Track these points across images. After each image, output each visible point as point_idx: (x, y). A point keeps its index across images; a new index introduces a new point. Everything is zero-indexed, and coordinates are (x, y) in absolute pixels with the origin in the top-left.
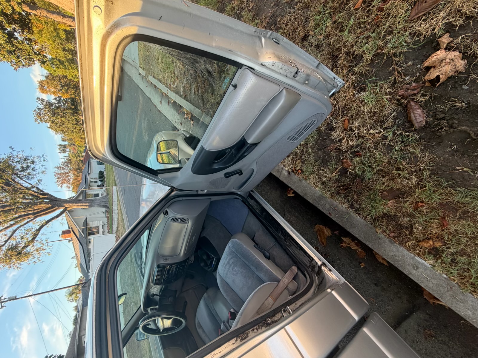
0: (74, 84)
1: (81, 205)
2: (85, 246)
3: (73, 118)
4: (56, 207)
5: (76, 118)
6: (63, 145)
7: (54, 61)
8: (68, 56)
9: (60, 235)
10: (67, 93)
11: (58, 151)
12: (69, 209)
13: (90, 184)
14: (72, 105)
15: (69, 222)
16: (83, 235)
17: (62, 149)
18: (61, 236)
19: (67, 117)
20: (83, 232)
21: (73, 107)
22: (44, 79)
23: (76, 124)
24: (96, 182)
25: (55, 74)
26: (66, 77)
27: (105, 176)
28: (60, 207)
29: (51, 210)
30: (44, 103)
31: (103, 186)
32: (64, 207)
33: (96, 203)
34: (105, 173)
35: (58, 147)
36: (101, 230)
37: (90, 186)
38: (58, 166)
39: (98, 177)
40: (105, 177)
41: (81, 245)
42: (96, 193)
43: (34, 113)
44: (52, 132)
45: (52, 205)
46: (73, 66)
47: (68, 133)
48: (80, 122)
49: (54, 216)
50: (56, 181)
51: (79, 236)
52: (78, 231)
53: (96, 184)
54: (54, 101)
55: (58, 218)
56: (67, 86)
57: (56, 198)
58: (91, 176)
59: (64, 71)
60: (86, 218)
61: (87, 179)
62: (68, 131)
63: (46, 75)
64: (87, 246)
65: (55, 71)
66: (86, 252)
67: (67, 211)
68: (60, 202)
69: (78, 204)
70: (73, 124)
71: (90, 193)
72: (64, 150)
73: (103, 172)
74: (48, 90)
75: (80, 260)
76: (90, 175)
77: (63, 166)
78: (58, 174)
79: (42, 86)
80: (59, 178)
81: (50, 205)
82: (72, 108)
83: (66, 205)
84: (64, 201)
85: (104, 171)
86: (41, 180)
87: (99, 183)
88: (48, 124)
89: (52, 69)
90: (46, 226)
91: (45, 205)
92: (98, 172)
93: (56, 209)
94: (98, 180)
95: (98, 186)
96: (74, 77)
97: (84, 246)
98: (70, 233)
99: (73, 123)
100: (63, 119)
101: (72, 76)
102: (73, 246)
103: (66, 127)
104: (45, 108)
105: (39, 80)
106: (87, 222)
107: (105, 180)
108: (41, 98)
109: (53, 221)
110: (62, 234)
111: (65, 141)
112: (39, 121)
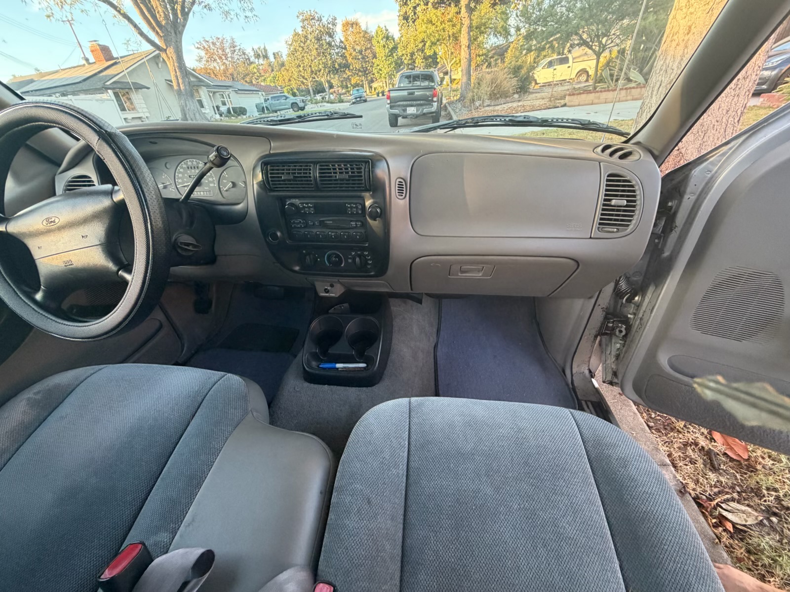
0: (368, 68)
1: (177, 77)
2: (84, 86)
3: (320, 66)
4: (163, 32)
5: (322, 71)
6: (266, 54)
7: (392, 41)
8: (405, 59)
9: (95, 41)
10: (352, 59)
11: (256, 47)
12: (163, 55)
13: (217, 94)
14: (340, 65)
15: (130, 57)
16: (108, 83)
17: (260, 53)
18: (94, 43)
19: (320, 58)
20: (115, 83)
21: (337, 66)
22: (363, 28)
23: (312, 72)
24: (224, 104)
25: (374, 42)
26: (375, 57)
27: (239, 117)
28: (165, 40)
29: (154, 24)
30: (330, 26)
31: (221, 115)
32: (165, 48)
33: (187, 102)
34: (245, 117)
35: (262, 47)
36: (130, 115)
37: (214, 93)
38: (237, 44)
39: (233, 106)
40: (237, 117)
41: (85, 80)
42: (205, 104)
43: (312, 12)
44: (289, 36)
45: (164, 27)
46: (392, 66)
47: (295, 60)
48: (316, 77)
49: (142, 30)
50: (207, 40)
51: (106, 76)
52: (116, 73)
53: (220, 105)
54: (338, 41)
55: (139, 36)
56: (363, 58)
57: (181, 33)
58: (233, 95)
59: (383, 54)
60: (148, 88)
61: (227, 89)
62: (297, 60)
63: (369, 31)
64: (84, 90)
65: (378, 42)
66: (69, 89)
67: (157, 52)
68: (174, 40)
69: (177, 71)
70: (310, 66)
71: (201, 93)
72: (259, 55)
73: (245, 114)
74: (349, 33)
75: (43, 79)
76: (234, 93)
77: (237, 51)
78: (222, 42)
79: (352, 24)
80: (214, 44)
81: (163, 23)
82: (335, 65)
83: (171, 51)
84: (178, 47)
85: (248, 115)
86: (210, 9)
87: (223, 109)
88: (299, 31)
89: (380, 38)
90: (116, 13)
91: (162, 14)
92: (243, 106)
93: (157, 33)
94: (228, 106)
95: (218, 107)
96: (378, 67)
97: (81, 84)
98: (107, 60)
99: (312, 66)
100: (314, 52)
101: (378, 65)
102: (76, 65)
103: (303, 57)
104: (324, 26)
105: (359, 21)
106: (141, 88)
107: (233, 118)
108: (336, 21)
109: (131, 26)
110: (99, 45)
111: (275, 58)
112: (301, 17)
